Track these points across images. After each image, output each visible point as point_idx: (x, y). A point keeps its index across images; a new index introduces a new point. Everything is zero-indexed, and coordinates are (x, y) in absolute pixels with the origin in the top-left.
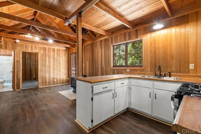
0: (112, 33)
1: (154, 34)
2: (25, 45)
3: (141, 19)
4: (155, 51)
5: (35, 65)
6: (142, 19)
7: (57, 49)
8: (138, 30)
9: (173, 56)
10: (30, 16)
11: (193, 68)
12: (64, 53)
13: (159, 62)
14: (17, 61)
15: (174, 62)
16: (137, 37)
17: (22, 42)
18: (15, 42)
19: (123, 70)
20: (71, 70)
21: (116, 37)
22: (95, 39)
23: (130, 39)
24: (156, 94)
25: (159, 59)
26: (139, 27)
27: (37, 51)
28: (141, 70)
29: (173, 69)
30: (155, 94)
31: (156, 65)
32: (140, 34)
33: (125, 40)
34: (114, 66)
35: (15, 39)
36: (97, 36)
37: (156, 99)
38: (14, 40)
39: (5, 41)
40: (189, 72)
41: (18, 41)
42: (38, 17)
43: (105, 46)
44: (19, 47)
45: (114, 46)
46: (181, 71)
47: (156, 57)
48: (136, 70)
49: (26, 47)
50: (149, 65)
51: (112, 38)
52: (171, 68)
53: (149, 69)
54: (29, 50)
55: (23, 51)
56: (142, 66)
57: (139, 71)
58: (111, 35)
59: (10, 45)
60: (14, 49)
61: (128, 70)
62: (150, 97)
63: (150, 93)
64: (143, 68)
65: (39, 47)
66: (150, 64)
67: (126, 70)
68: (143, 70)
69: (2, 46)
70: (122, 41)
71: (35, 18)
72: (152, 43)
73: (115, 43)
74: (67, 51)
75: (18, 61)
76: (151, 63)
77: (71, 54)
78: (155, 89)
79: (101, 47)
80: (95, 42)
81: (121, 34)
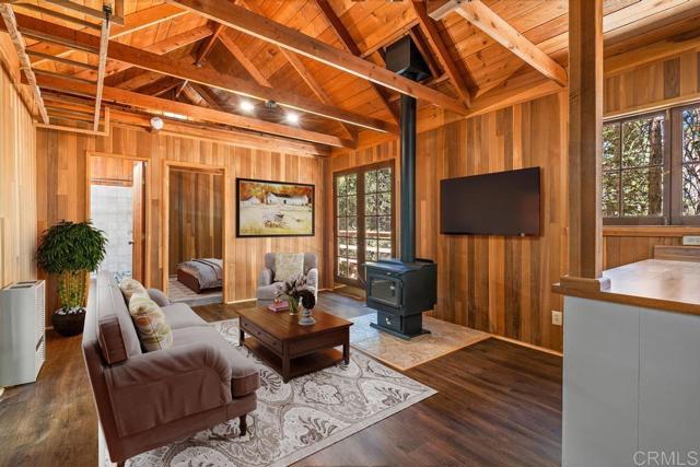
2: (181, 139)
5: (196, 216)
7: (287, 156)
10: (198, 29)
12: (309, 169)
14: (153, 201)
17: (173, 128)
18: (149, 129)
20: (336, 236)
22: (468, 103)
27: (221, 164)
35: (149, 117)
36: (479, 93)
38: (145, 119)
39: (116, 125)
41: (158, 124)
42: (224, 34)
44: (162, 148)
49: (182, 148)
54: (194, 161)
55: (174, 163)
59: (130, 138)
60: (143, 153)
65: (225, 146)
67: (680, 240)
69: (105, 143)
71: (212, 36)
74: (322, 161)
75: (156, 203)
77: (337, 175)
79: (503, 137)
80: (470, 119)
81: (646, 67)
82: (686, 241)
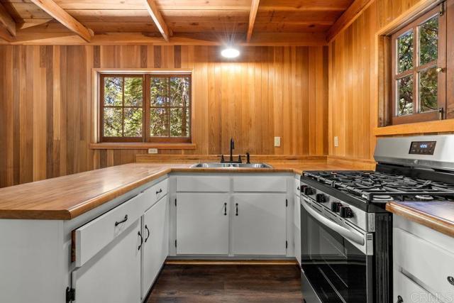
0: (96, 33)
1: (218, 69)
3: (192, 22)
4: (220, 106)
6: (194, 24)
8: (182, 48)
9: (251, 120)
11: (279, 145)
13: (227, 131)
15: (253, 133)
16: (178, 64)
19: (136, 151)
21: (112, 50)
22: (14, 32)
23: (158, 66)
24: (237, 204)
25: (227, 125)
26: (184, 41)
28: (187, 150)
29: (252, 146)
30: (235, 205)
31: (220, 136)
32: (187, 61)
33: (144, 66)
34: (103, 139)
36: (25, 26)
37: (237, 215)
40: (273, 153)
43: (68, 71)
45: (102, 76)
46: (264, 151)
47: (221, 119)
48: (176, 150)
50: (207, 137)
51: (97, 49)
52: (247, 145)
53: (206, 147)
56: (189, 141)
57: (183, 152)
58: (92, 38)
61: (153, 151)
62: (225, 214)
63: (226, 204)
64: (193, 144)
66: (210, 136)
67: (147, 150)
68: (193, 150)
70: (136, 68)
72: (212, 88)
73: (108, 67)
76: (211, 134)
78: (235, 192)
79: (45, 69)
80: (17, 46)
81: (132, 46)
82: (150, 151)
